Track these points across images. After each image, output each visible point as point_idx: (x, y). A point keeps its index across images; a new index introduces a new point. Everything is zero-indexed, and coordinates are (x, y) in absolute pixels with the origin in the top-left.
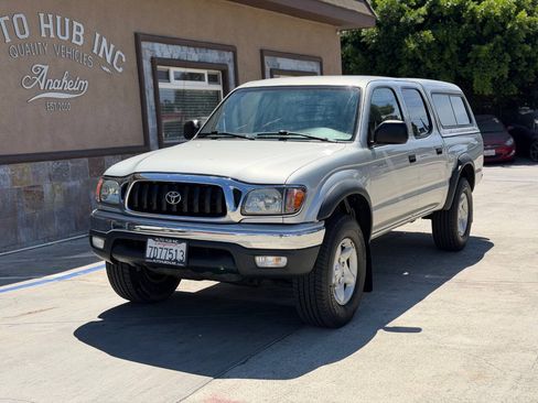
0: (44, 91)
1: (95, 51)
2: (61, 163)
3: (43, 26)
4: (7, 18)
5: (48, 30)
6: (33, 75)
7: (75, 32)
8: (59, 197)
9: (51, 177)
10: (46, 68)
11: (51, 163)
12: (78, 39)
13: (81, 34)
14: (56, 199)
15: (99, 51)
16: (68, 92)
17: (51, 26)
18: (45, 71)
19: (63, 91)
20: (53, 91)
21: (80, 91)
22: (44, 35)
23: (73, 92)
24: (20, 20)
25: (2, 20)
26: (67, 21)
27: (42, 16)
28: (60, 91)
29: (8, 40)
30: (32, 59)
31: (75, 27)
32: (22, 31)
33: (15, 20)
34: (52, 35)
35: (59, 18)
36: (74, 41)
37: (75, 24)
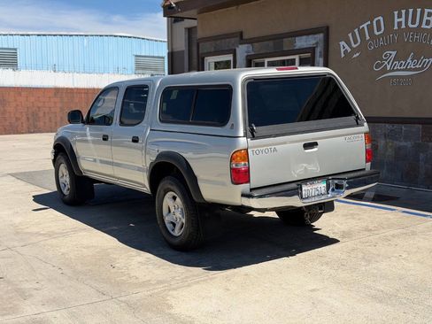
0: (390, 71)
2: (396, 126)
3: (397, 20)
4: (369, 22)
5: (400, 23)
6: (381, 60)
8: (390, 152)
9: (386, 136)
10: (394, 53)
11: (387, 125)
14: (387, 153)
16: (411, 70)
17: (403, 19)
18: (393, 56)
19: (406, 70)
20: (398, 70)
21: (423, 68)
22: (396, 27)
24: (378, 22)
25: (365, 25)
26: (419, 10)
27: (396, 13)
28: (403, 70)
29: (368, 38)
30: (384, 48)
31: (426, 14)
32: (379, 30)
33: (374, 22)
34: (403, 26)
35: (411, 10)
36: (424, 26)
37: (427, 11)
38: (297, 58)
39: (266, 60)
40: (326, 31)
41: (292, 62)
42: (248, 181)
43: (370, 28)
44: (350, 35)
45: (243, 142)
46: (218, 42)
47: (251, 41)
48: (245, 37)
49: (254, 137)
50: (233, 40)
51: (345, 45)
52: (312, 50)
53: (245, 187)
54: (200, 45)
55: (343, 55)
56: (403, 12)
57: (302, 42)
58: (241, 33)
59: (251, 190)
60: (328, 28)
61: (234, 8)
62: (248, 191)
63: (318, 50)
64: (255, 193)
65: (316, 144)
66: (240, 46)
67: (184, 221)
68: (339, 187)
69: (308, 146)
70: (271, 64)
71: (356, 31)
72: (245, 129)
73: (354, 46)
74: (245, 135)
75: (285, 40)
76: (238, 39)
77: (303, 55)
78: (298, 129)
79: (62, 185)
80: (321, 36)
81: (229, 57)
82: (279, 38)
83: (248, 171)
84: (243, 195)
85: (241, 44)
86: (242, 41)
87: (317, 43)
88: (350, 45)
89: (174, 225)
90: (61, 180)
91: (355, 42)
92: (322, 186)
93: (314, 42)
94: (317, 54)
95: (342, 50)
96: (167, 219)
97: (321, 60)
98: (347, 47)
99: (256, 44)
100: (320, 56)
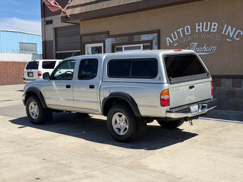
1: (223, 33)
3: (197, 28)
4: (182, 29)
5: (199, 29)
6: (190, 47)
7: (213, 27)
10: (196, 44)
12: (214, 29)
13: (216, 27)
15: (225, 32)
16: (205, 52)
17: (201, 27)
18: (196, 45)
19: (203, 52)
20: (199, 52)
21: (212, 51)
22: (197, 31)
23: (208, 52)
24: (187, 28)
25: (180, 30)
26: (209, 23)
27: (197, 24)
28: (201, 52)
29: (182, 36)
30: (190, 41)
31: (213, 25)
32: (188, 32)
33: (185, 28)
34: (201, 31)
35: (205, 23)
36: (212, 31)
37: (213, 23)
38: (142, 45)
39: (123, 46)
40: (158, 32)
41: (139, 48)
42: (169, 105)
43: (183, 31)
44: (172, 34)
45: (166, 86)
46: (94, 37)
47: (114, 36)
48: (111, 34)
49: (171, 84)
50: (103, 36)
51: (169, 39)
52: (151, 42)
53: (167, 108)
54: (82, 38)
55: (168, 44)
56: (201, 23)
57: (144, 37)
58: (108, 32)
59: (170, 109)
60: (159, 31)
61: (104, 18)
62: (169, 110)
63: (154, 42)
64: (173, 110)
65: (193, 87)
66: (108, 39)
67: (127, 127)
68: (203, 107)
69: (191, 87)
70: (126, 49)
71: (175, 32)
72: (167, 80)
73: (174, 40)
74: (167, 83)
75: (135, 36)
76: (106, 35)
77: (145, 44)
78: (186, 79)
79: (31, 114)
80: (156, 35)
81: (101, 45)
82: (132, 35)
83: (168, 100)
84: (167, 112)
85: (108, 38)
86: (109, 36)
87: (153, 38)
88: (172, 39)
89: (119, 130)
90: (30, 111)
91: (175, 38)
92: (196, 107)
93: (152, 37)
94: (154, 44)
95: (168, 42)
96: (115, 127)
97: (156, 47)
98: (170, 40)
99: (117, 38)
100: (156, 45)
